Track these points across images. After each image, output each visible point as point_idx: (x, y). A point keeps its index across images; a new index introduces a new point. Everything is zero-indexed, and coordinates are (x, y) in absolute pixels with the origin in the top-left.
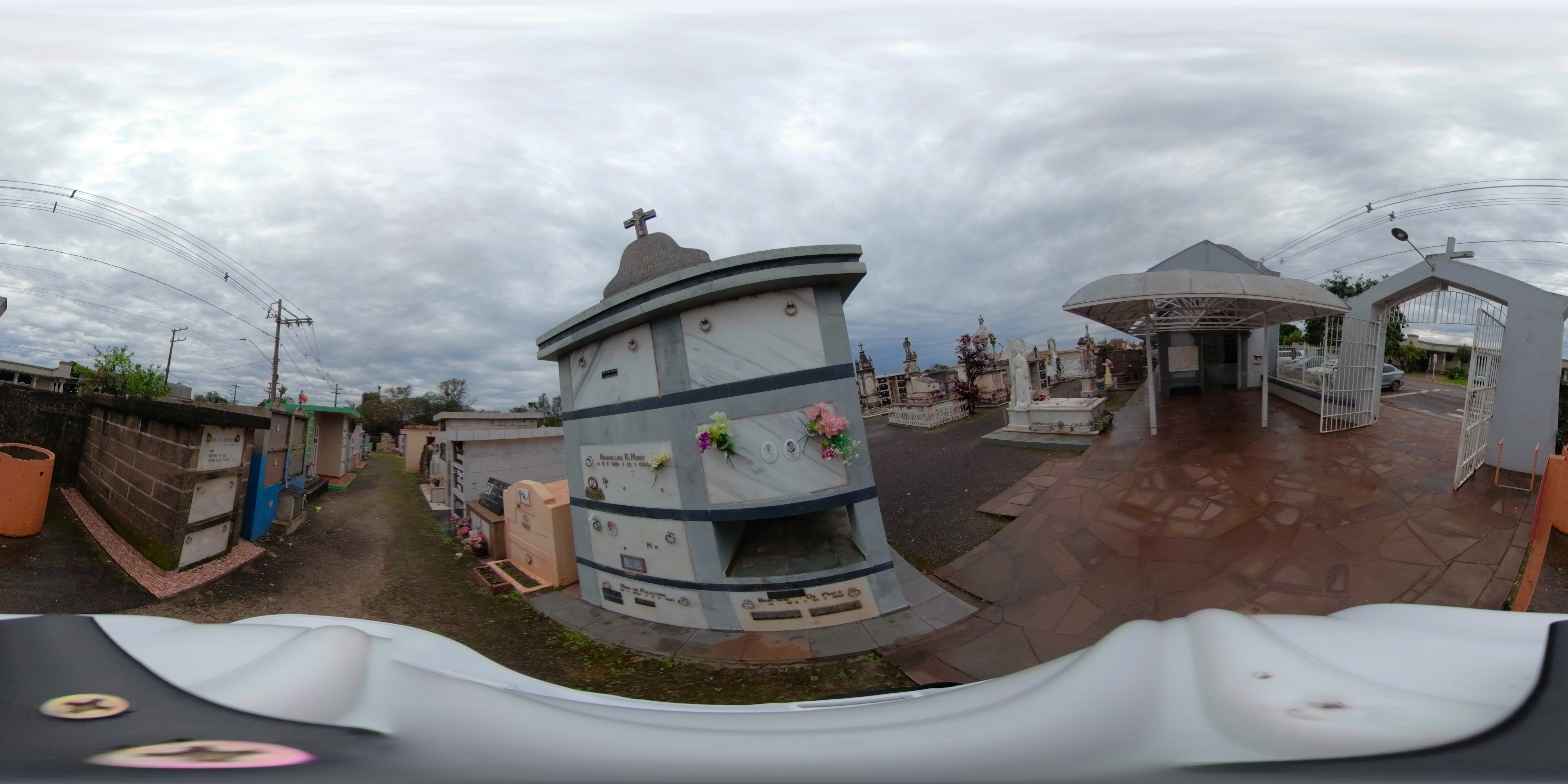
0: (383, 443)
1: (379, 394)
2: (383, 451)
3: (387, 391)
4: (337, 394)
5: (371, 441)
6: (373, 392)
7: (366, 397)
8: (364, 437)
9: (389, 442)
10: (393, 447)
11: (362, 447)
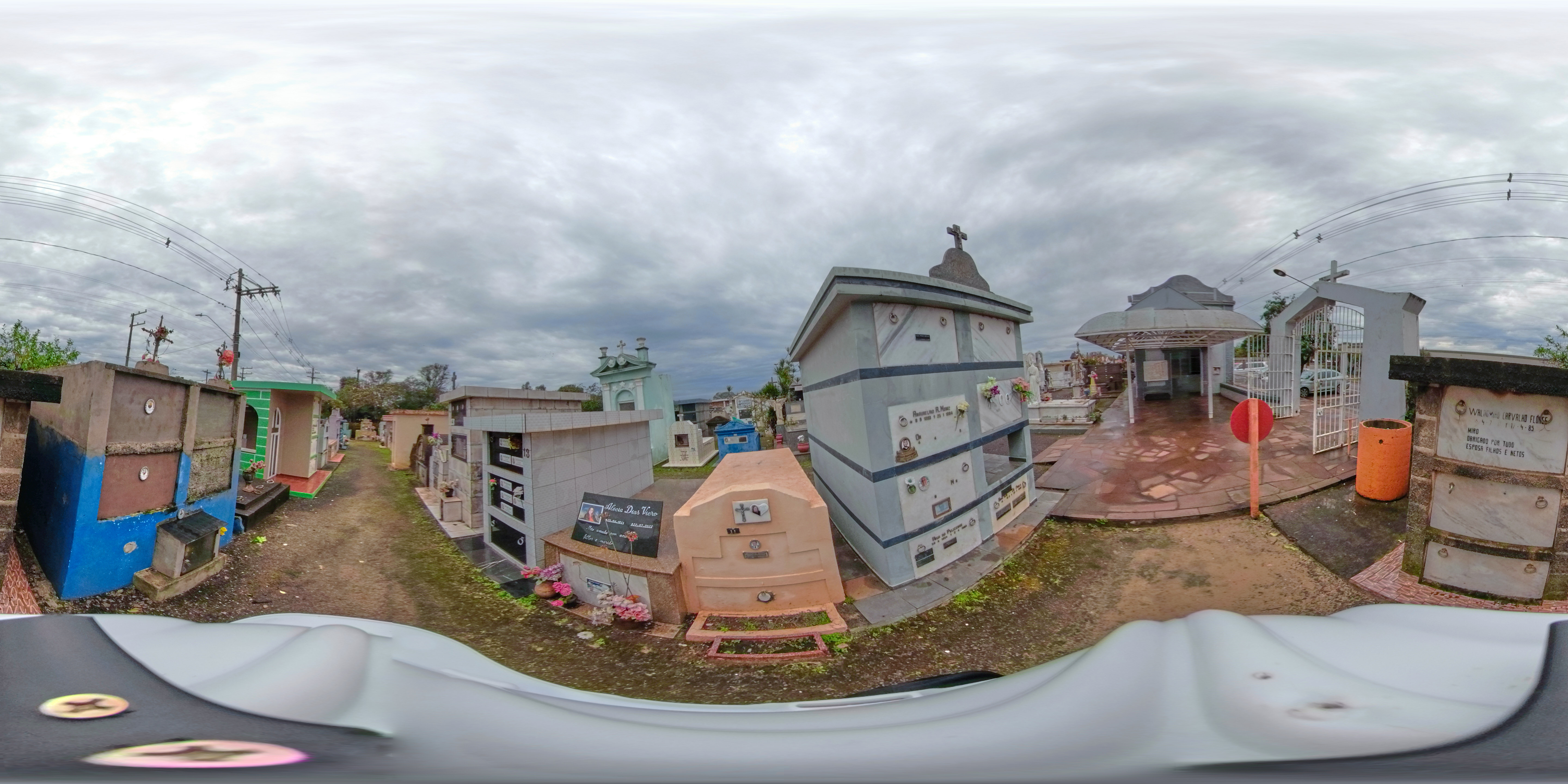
0: (362, 430)
1: (358, 378)
2: (363, 439)
3: (366, 375)
4: (313, 377)
5: (350, 428)
6: (351, 377)
7: (344, 382)
8: (342, 423)
9: (369, 429)
10: (373, 435)
11: (339, 435)
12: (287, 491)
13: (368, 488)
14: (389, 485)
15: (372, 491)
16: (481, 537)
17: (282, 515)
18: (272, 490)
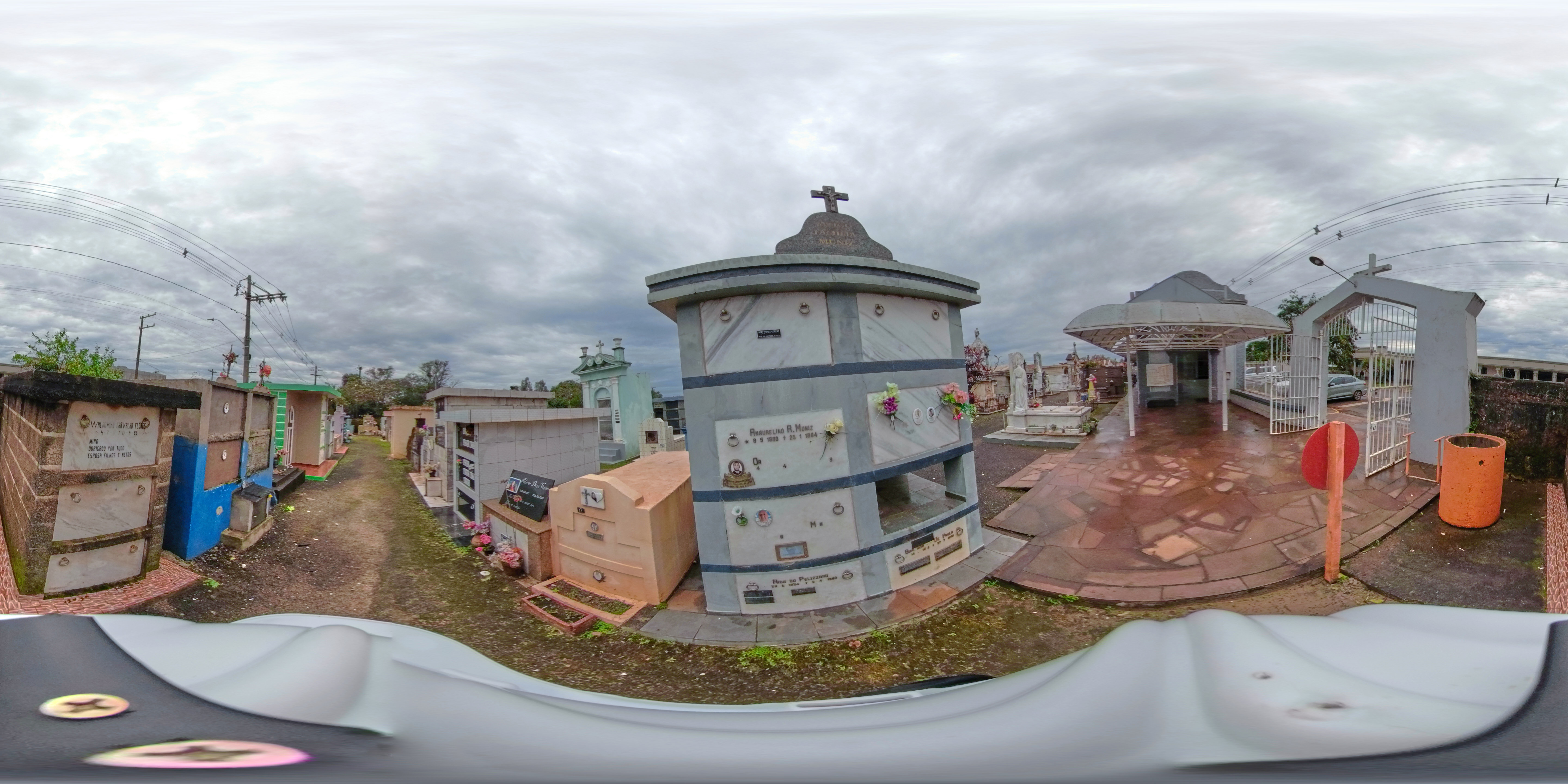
0: (365, 425)
1: (360, 375)
2: (365, 434)
3: (368, 372)
4: (316, 376)
5: (353, 423)
6: (354, 373)
7: (346, 379)
8: (345, 419)
9: (371, 424)
10: (375, 430)
11: (343, 430)
12: (303, 475)
13: (369, 473)
14: (386, 471)
15: (372, 476)
16: (452, 507)
17: (302, 493)
18: (292, 473)
